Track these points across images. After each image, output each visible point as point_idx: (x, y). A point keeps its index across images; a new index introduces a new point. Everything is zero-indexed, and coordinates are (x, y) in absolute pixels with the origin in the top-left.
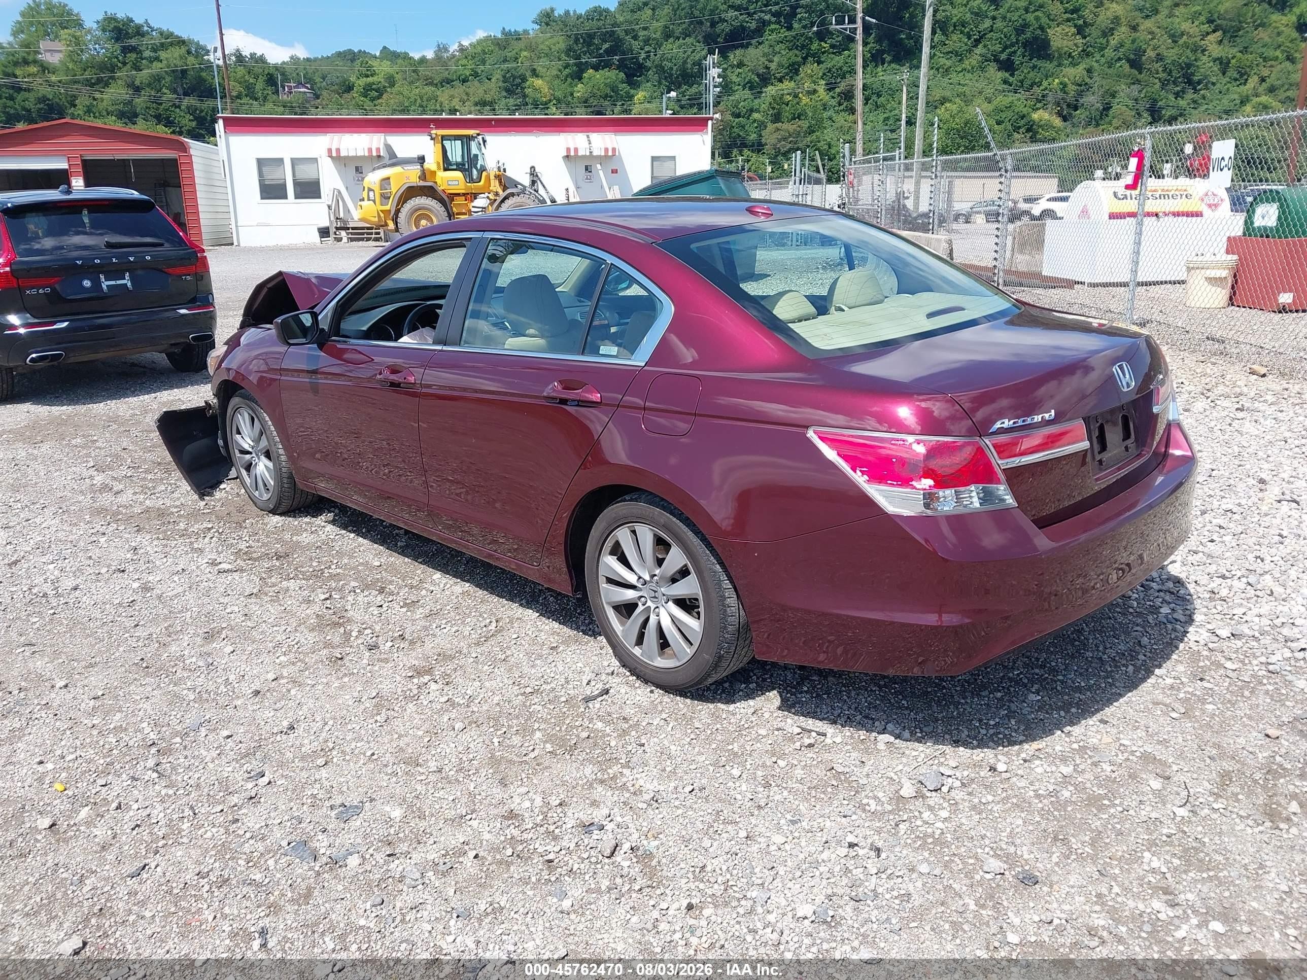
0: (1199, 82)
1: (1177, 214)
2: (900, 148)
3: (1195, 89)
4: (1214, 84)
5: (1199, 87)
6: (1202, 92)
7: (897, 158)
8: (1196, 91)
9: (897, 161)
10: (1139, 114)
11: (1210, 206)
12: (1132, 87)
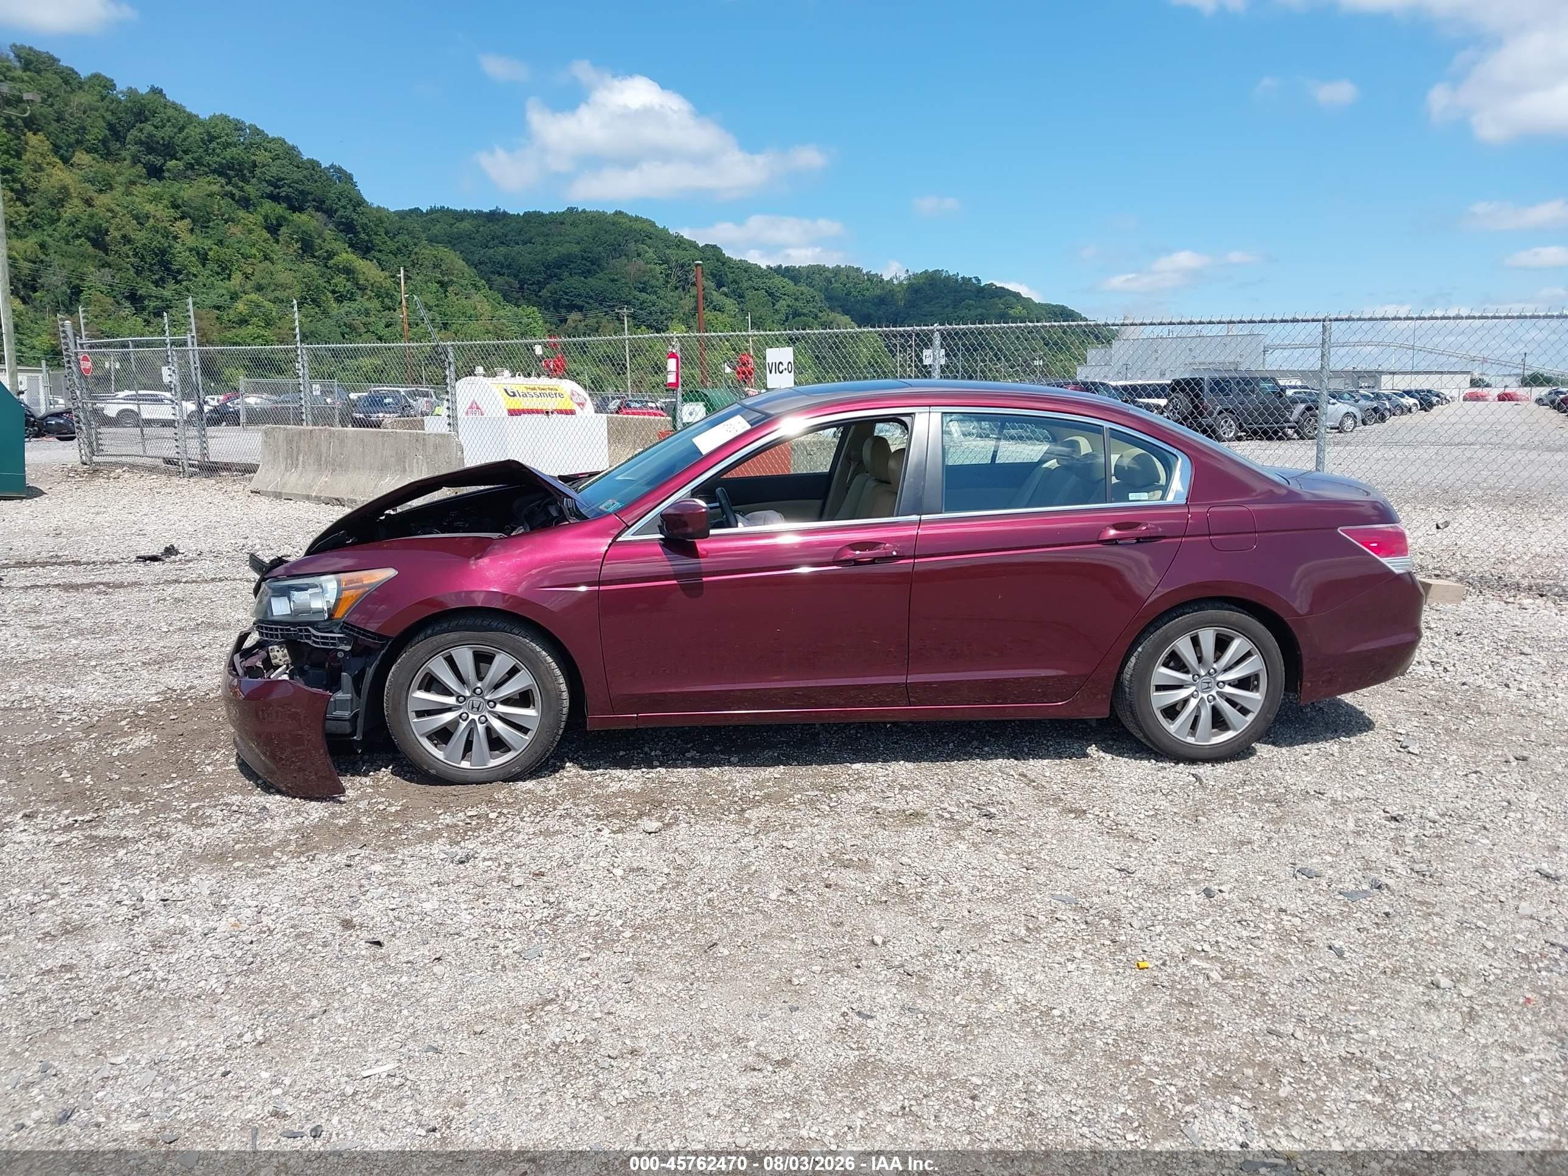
0: (179, 272)
1: (561, 412)
2: (191, 331)
3: (175, 278)
4: (195, 276)
5: (180, 277)
6: (184, 283)
7: (189, 343)
8: (178, 282)
9: (190, 347)
10: (118, 302)
11: (579, 404)
12: (103, 270)
